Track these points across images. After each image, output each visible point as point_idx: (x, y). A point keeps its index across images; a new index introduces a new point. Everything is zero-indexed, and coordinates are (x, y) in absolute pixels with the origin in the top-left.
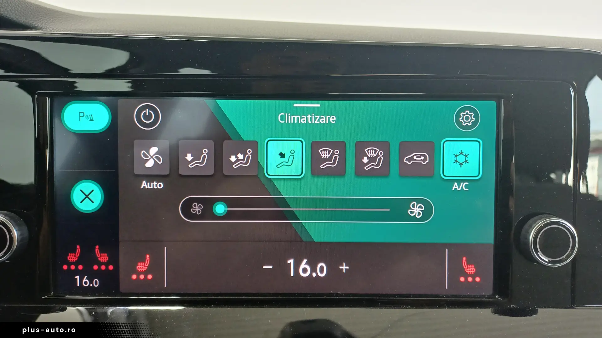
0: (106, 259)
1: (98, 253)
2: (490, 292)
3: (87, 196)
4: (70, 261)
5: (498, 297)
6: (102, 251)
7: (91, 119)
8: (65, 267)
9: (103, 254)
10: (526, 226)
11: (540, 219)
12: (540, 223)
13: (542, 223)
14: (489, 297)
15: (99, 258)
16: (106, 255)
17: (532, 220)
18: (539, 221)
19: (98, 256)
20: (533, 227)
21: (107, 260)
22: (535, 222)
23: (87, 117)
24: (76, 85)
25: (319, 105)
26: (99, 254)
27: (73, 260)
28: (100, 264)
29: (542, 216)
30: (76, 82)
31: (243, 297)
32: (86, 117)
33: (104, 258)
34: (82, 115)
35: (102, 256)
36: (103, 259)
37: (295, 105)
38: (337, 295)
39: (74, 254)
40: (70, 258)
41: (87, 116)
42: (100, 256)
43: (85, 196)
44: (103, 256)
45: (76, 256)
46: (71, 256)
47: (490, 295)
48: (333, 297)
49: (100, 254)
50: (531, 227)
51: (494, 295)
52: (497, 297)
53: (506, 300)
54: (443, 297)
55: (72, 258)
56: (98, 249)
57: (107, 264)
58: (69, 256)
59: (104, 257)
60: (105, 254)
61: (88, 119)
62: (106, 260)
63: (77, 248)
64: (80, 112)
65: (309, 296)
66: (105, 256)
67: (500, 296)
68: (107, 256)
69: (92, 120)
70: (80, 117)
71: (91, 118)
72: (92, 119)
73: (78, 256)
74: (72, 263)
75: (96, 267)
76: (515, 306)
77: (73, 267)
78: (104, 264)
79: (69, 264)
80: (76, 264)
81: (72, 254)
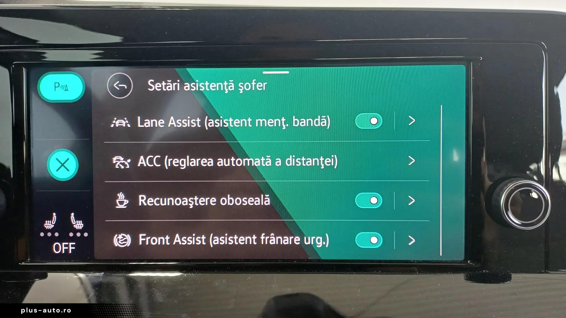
0: (82, 226)
2: (462, 257)
3: (63, 165)
5: (470, 262)
6: (77, 219)
7: (65, 89)
8: (42, 234)
9: (78, 221)
10: (498, 189)
11: (512, 182)
12: (511, 186)
13: (513, 186)
14: (461, 262)
15: (74, 226)
17: (504, 183)
18: (510, 184)
20: (504, 189)
22: (506, 185)
23: (62, 87)
24: (45, 55)
25: (288, 72)
27: (49, 227)
28: (75, 231)
29: (514, 179)
30: (45, 53)
31: (214, 263)
34: (57, 85)
36: (79, 226)
37: (264, 73)
38: (308, 260)
40: (46, 225)
43: (61, 165)
48: (303, 263)
49: (76, 221)
50: (502, 191)
51: (466, 259)
52: (469, 262)
53: (478, 265)
54: (414, 262)
56: (74, 216)
57: (82, 231)
58: (46, 223)
59: (79, 224)
61: (63, 89)
63: (53, 216)
64: (55, 83)
65: (280, 262)
67: (472, 261)
70: (55, 87)
72: (67, 89)
73: (54, 223)
74: (49, 230)
75: (71, 234)
76: (487, 272)
77: (49, 234)
78: (79, 231)
79: (46, 231)
80: (53, 231)
81: (48, 221)
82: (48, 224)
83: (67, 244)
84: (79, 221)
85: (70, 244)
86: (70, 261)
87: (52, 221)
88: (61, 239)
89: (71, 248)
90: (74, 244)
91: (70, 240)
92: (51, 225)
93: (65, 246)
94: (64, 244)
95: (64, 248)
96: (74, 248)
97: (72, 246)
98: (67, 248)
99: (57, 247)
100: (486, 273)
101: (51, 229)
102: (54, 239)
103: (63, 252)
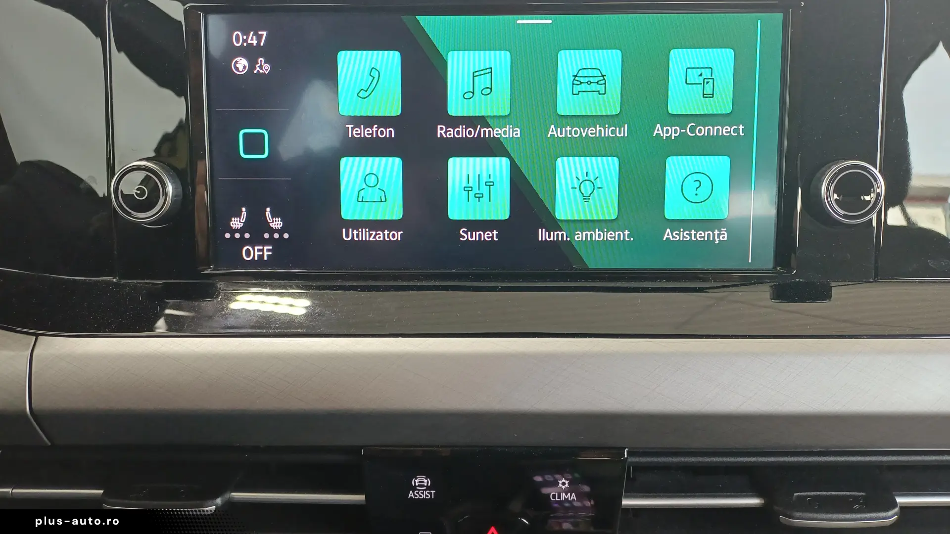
1: (268, 217)
2: (770, 265)
4: (234, 228)
5: (780, 269)
6: (273, 215)
8: (228, 236)
9: (276, 219)
12: (836, 168)
15: (271, 224)
16: (280, 219)
20: (825, 175)
21: (281, 226)
25: (550, 22)
26: (271, 218)
27: (237, 226)
28: (272, 231)
33: (277, 224)
37: (519, 22)
39: (238, 219)
40: (233, 224)
42: (271, 221)
44: (276, 221)
45: (241, 221)
46: (234, 221)
47: (769, 270)
49: (272, 219)
51: (775, 268)
52: (778, 269)
55: (236, 223)
56: (270, 212)
57: (281, 232)
60: (278, 219)
62: (279, 227)
63: (242, 212)
66: (278, 221)
67: (783, 268)
68: (281, 221)
73: (244, 221)
74: (237, 231)
75: (267, 236)
76: (801, 280)
77: (237, 236)
78: (277, 231)
79: (233, 231)
80: (242, 231)
81: (236, 218)
82: (236, 222)
83: (261, 248)
85: (266, 248)
87: (240, 219)
88: (252, 242)
89: (266, 253)
90: (271, 248)
91: (265, 242)
92: (239, 224)
93: (259, 250)
94: (256, 248)
95: (257, 253)
96: (270, 253)
97: (268, 250)
98: (261, 253)
99: (248, 252)
100: (799, 282)
101: (239, 228)
102: (243, 242)
103: (256, 259)
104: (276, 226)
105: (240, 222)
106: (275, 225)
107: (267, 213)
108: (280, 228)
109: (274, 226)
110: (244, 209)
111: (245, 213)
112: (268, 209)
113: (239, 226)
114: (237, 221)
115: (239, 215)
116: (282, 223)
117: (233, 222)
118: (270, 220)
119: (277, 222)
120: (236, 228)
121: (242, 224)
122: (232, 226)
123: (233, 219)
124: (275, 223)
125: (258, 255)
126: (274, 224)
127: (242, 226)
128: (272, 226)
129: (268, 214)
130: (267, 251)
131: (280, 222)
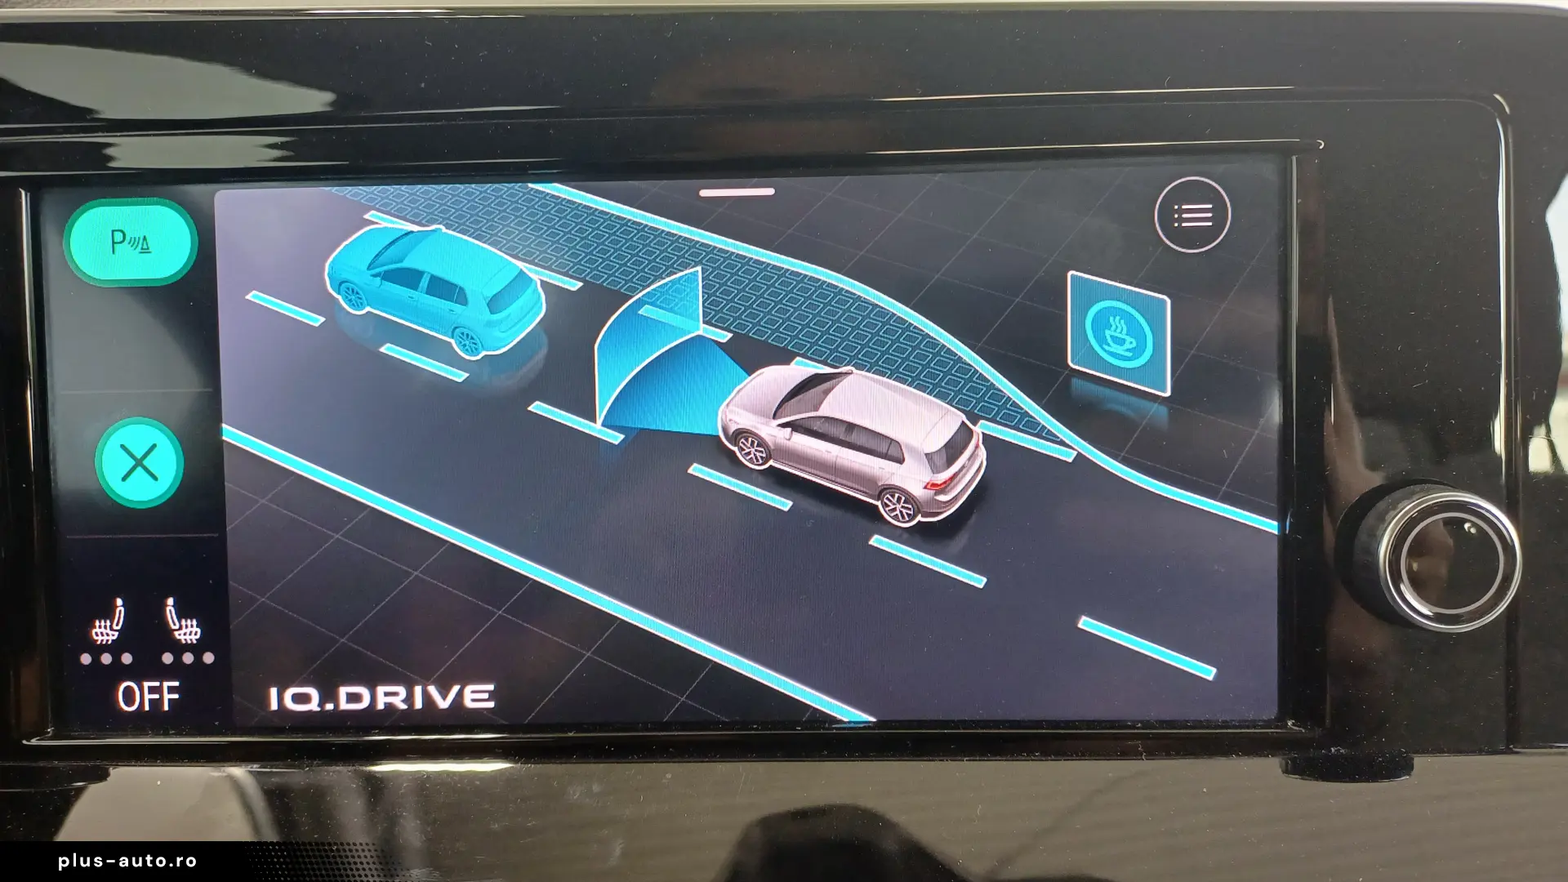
0: (196, 634)
1: (172, 618)
2: (1271, 712)
3: (139, 463)
4: (99, 643)
5: (1293, 724)
6: (182, 614)
7: (142, 249)
8: (86, 659)
9: (186, 621)
10: (1370, 519)
11: (1409, 497)
12: (1408, 508)
13: (1414, 507)
14: (1268, 724)
15: (176, 633)
16: (195, 622)
17: (1388, 499)
18: (1406, 502)
19: (173, 627)
20: (1388, 518)
21: (198, 637)
22: (1394, 506)
23: (134, 242)
25: (770, 191)
26: (176, 620)
27: (105, 638)
28: (178, 648)
29: (1417, 488)
31: (571, 734)
32: (129, 243)
33: (188, 632)
34: (118, 238)
35: (184, 626)
36: (188, 634)
37: (704, 193)
39: (108, 623)
40: (96, 633)
41: (133, 240)
42: (177, 627)
43: (133, 463)
44: (187, 627)
45: (115, 627)
46: (100, 627)
47: (1269, 721)
48: (822, 731)
49: (180, 622)
50: (1382, 520)
51: (1281, 719)
52: (1290, 723)
53: (1318, 731)
54: (1134, 727)
55: (104, 632)
56: (174, 606)
57: (197, 649)
58: (95, 627)
60: (192, 621)
61: (135, 249)
62: (194, 638)
63: (116, 607)
64: (113, 231)
65: (757, 729)
66: (192, 626)
67: (1299, 721)
68: (197, 626)
69: (145, 250)
70: (114, 243)
71: (145, 247)
72: (148, 249)
73: (119, 628)
74: (105, 648)
75: (168, 658)
76: (1343, 751)
77: (106, 659)
78: (189, 647)
79: (97, 650)
80: (115, 648)
81: (103, 621)
82: (103, 630)
83: (157, 684)
84: (189, 621)
85: (166, 684)
86: (166, 734)
87: (112, 622)
88: (138, 673)
89: (167, 697)
90: (176, 684)
91: (164, 673)
92: (110, 633)
93: (152, 690)
94: (146, 685)
95: (147, 697)
96: (176, 696)
97: (171, 690)
98: (156, 696)
99: (129, 696)
100: (1339, 756)
101: (110, 642)
102: (119, 672)
103: (147, 708)
104: (188, 637)
105: (112, 629)
106: (185, 634)
107: (168, 609)
108: (195, 642)
109: (182, 638)
110: (119, 602)
111: (122, 609)
112: (170, 601)
113: (111, 638)
114: (105, 627)
115: (108, 614)
116: (199, 630)
117: (97, 630)
118: (175, 625)
119: (189, 629)
120: (104, 643)
121: (117, 634)
122: (95, 638)
123: (97, 623)
124: (184, 630)
125: (150, 700)
126: (182, 632)
127: (115, 638)
128: (178, 637)
129: (170, 611)
130: (168, 693)
131: (195, 629)
